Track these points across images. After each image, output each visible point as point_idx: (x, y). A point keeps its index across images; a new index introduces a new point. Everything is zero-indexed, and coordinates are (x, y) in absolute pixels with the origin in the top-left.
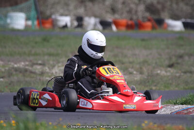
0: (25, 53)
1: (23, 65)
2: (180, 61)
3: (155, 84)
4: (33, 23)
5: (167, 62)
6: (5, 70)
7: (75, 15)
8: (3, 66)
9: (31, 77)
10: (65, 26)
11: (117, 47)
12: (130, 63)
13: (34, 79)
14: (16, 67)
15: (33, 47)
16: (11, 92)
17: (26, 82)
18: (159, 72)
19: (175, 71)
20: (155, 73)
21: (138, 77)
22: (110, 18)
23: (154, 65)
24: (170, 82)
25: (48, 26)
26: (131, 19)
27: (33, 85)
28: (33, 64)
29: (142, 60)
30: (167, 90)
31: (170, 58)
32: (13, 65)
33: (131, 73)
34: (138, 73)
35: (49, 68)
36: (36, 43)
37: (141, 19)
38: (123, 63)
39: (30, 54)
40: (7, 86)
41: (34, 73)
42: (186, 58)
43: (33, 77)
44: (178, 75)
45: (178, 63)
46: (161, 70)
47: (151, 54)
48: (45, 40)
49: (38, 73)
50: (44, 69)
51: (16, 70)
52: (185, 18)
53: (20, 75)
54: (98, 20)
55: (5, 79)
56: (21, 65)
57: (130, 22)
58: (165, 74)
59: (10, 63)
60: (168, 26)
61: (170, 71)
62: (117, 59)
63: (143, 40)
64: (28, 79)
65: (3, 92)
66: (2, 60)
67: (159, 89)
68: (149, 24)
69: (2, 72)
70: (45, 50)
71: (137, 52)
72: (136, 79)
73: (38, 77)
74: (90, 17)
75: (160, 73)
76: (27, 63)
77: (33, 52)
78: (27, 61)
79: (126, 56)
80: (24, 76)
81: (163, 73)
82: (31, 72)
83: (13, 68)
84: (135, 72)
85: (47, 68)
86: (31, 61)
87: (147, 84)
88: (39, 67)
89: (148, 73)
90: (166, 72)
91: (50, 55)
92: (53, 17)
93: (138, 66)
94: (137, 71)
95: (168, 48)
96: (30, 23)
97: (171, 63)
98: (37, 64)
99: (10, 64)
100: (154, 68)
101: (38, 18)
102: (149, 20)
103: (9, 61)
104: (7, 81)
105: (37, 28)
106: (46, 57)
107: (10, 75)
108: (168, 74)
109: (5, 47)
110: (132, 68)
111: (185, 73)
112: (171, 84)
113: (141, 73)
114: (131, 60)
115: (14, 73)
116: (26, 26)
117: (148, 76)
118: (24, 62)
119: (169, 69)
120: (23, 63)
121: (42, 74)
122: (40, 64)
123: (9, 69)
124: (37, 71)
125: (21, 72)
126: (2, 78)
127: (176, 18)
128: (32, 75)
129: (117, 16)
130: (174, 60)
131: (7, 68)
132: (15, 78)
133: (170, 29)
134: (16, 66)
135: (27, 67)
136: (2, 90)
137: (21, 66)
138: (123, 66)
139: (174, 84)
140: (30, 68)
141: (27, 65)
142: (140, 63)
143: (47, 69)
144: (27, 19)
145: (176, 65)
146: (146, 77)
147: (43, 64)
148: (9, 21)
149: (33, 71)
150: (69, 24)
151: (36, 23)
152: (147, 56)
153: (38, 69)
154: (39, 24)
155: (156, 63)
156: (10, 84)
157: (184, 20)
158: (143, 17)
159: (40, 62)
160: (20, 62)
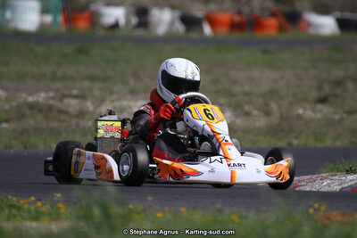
0: (44, 76)
1: (44, 98)
2: (338, 91)
3: (295, 134)
4: (55, 20)
5: (314, 94)
6: (11, 106)
7: (133, 5)
8: (7, 100)
9: (60, 121)
10: (116, 26)
11: (218, 65)
12: (246, 94)
13: (65, 124)
14: (31, 103)
15: (59, 64)
16: (26, 148)
17: (52, 129)
18: (301, 111)
19: (331, 110)
20: (295, 113)
21: (261, 122)
23: (291, 98)
24: (323, 130)
25: (82, 25)
26: (239, 13)
27: (64, 135)
28: (63, 97)
29: (266, 88)
30: (319, 145)
31: (320, 87)
32: (25, 99)
33: (248, 114)
34: (262, 114)
35: (93, 103)
36: (65, 56)
37: (257, 11)
38: (231, 95)
39: (54, 78)
40: (15, 138)
41: (65, 112)
42: (350, 85)
43: (64, 121)
44: (337, 117)
45: (336, 96)
46: (304, 108)
47: (282, 78)
48: (80, 51)
49: (74, 113)
50: (84, 106)
51: (32, 106)
52: (341, 11)
53: (40, 117)
54: (177, 14)
55: (12, 124)
56: (41, 97)
57: (237, 19)
58: (313, 115)
59: (19, 94)
60: (309, 25)
61: (321, 111)
62: (220, 87)
63: (265, 52)
64: (55, 124)
65: (11, 148)
66: (4, 88)
67: (306, 144)
68: (272, 22)
70: (83, 70)
71: (256, 73)
72: (257, 124)
73: (74, 122)
74: (161, 6)
75: (304, 113)
76: (51, 94)
77: (60, 74)
78: (50, 90)
79: (234, 82)
80: (47, 118)
81: (309, 113)
82: (61, 111)
83: (26, 103)
84: (255, 112)
85: (89, 104)
86: (57, 91)
87: (281, 134)
88: (74, 102)
89: (281, 114)
90: (314, 111)
91: (93, 79)
92: (93, 7)
93: (260, 101)
94: (258, 109)
95: (314, 66)
96: (48, 19)
97: (323, 94)
98: (70, 96)
99: (20, 97)
100: (292, 104)
101: (64, 10)
102: (273, 14)
103: (17, 90)
104: (16, 127)
105: (62, 28)
106: (86, 84)
107: (21, 116)
108: (319, 115)
109: (7, 64)
110: (249, 103)
111: (351, 113)
112: (324, 134)
113: (268, 113)
114: (247, 88)
115: (28, 112)
116: (42, 26)
117: (283, 119)
118: (45, 91)
119: (320, 106)
120: (43, 95)
121: (82, 114)
122: (76, 97)
123: (18, 106)
124: (71, 110)
125: (40, 111)
126: (7, 121)
127: (323, 10)
128: (62, 117)
129: (213, 7)
130: (327, 89)
131: (14, 104)
132: (30, 123)
133: (312, 31)
134: (30, 99)
135: (52, 102)
136: (9, 145)
137: (41, 100)
138: (233, 100)
139: (331, 134)
140: (58, 104)
141: (52, 98)
142: (264, 95)
143: (89, 106)
144: (44, 11)
145: (331, 99)
146: (276, 122)
147: (82, 97)
148: (8, 15)
149: (64, 108)
150: (122, 22)
151: (60, 18)
152: (275, 81)
153: (72, 104)
154: (66, 21)
155: (294, 95)
156: (21, 133)
157: (338, 14)
158: (262, 9)
159: (75, 92)
160: (37, 91)
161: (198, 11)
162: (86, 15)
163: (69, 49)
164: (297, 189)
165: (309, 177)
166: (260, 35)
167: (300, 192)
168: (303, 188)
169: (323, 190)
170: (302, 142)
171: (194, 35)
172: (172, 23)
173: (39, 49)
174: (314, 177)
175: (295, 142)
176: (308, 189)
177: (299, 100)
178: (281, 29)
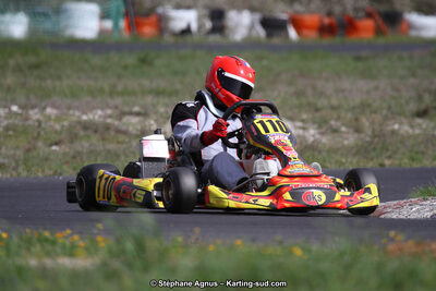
0: (101, 91)
1: (100, 116)
3: (389, 153)
4: (116, 25)
5: (413, 107)
6: (63, 126)
7: (206, 7)
8: (58, 119)
9: (118, 142)
10: (187, 31)
11: (302, 75)
12: (333, 108)
13: (124, 146)
14: (85, 121)
15: (119, 77)
17: (109, 151)
18: (396, 127)
19: (432, 125)
20: (390, 128)
21: (350, 139)
22: (283, 12)
23: (385, 112)
24: (422, 148)
25: (148, 31)
26: (330, 14)
28: (124, 114)
29: (357, 101)
30: (416, 165)
31: (420, 98)
32: (79, 117)
33: (335, 131)
34: (351, 130)
35: (156, 121)
36: (126, 67)
37: (351, 13)
38: (317, 110)
39: (113, 93)
40: (67, 162)
41: (125, 133)
43: (123, 142)
46: (401, 124)
47: (376, 88)
48: (143, 61)
49: (134, 132)
50: (147, 123)
51: (86, 126)
53: (95, 139)
54: (257, 17)
55: (63, 147)
56: (96, 116)
57: (327, 21)
58: (410, 131)
59: (71, 112)
60: (411, 26)
61: (420, 125)
62: (304, 100)
63: (358, 59)
64: (112, 146)
65: (61, 174)
66: (54, 106)
67: (400, 165)
68: (368, 23)
69: (56, 132)
70: (146, 83)
71: (346, 84)
72: (346, 142)
74: (239, 9)
75: (400, 129)
76: (109, 112)
77: (120, 88)
78: (108, 107)
79: (322, 94)
80: (103, 139)
81: (406, 129)
82: (118, 131)
83: (80, 122)
84: (343, 129)
85: (152, 122)
86: (116, 107)
87: (373, 154)
88: (135, 120)
89: (373, 131)
90: (412, 127)
91: (158, 93)
92: (160, 10)
93: (349, 115)
94: (347, 126)
95: (414, 75)
96: (108, 24)
97: (423, 107)
98: (131, 113)
99: (73, 115)
100: (386, 118)
101: (127, 15)
102: (369, 15)
103: (69, 108)
104: (67, 150)
105: (126, 35)
106: (149, 99)
108: (417, 131)
109: (59, 78)
110: (338, 118)
112: (423, 153)
113: (358, 130)
114: (334, 102)
115: (82, 133)
116: (102, 32)
117: (374, 136)
118: (102, 109)
119: (419, 121)
120: (99, 112)
122: (138, 114)
123: (70, 125)
124: (131, 129)
125: (96, 131)
126: (56, 144)
128: (121, 138)
129: (298, 7)
130: (428, 99)
131: (66, 123)
132: (83, 145)
133: (413, 33)
134: (84, 117)
135: (109, 121)
136: (59, 171)
138: (318, 114)
139: (430, 152)
140: (116, 123)
141: (110, 116)
142: (354, 108)
143: (152, 124)
144: (104, 16)
145: (432, 112)
146: (368, 139)
147: (143, 114)
149: (124, 128)
150: (194, 27)
151: (122, 24)
152: (368, 92)
153: (133, 123)
154: (129, 27)
155: (389, 108)
156: (74, 157)
158: (356, 9)
159: (136, 109)
160: (93, 108)
161: (282, 13)
162: (153, 19)
163: (131, 59)
164: (383, 216)
165: (395, 202)
166: (353, 39)
167: (385, 219)
168: (388, 216)
169: (412, 217)
170: (397, 162)
171: (276, 41)
172: (252, 27)
173: (97, 60)
174: (402, 202)
175: (387, 162)
176: (394, 217)
177: (395, 114)
178: (378, 32)
